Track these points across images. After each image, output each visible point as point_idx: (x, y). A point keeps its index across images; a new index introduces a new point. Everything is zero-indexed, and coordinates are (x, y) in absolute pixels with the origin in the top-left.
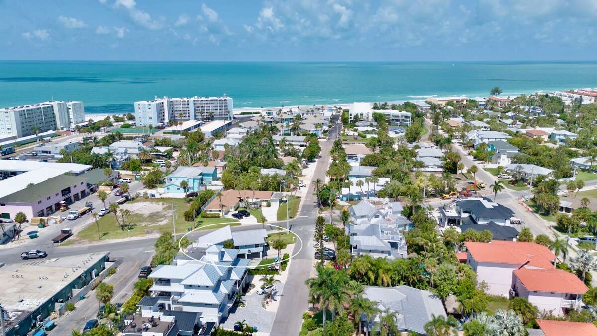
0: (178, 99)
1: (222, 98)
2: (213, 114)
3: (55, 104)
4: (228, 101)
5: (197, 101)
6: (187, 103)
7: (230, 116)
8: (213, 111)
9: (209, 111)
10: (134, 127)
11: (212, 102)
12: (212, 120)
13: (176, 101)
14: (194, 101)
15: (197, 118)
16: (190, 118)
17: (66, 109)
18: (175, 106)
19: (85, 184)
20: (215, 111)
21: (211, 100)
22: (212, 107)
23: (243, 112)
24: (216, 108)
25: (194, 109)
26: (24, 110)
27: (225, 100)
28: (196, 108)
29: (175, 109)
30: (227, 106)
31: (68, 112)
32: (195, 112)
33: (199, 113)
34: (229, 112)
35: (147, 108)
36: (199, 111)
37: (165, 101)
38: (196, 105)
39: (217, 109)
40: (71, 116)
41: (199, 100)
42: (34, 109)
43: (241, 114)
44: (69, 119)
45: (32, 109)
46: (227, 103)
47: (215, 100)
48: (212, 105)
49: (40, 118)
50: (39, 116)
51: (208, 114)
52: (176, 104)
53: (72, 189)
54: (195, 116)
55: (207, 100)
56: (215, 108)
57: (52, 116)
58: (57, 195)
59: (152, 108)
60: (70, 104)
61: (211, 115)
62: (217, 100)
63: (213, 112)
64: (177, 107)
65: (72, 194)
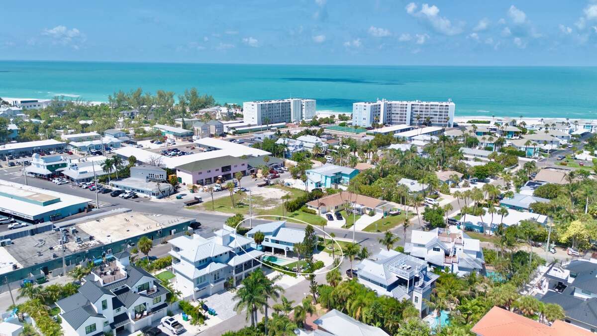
0: (398, 102)
1: (444, 104)
2: (431, 120)
3: (292, 101)
4: (449, 108)
5: (416, 105)
6: (405, 106)
7: (449, 123)
8: (431, 116)
9: (427, 116)
10: (349, 126)
11: (432, 107)
12: (429, 126)
13: (395, 104)
14: (412, 105)
15: (413, 122)
16: (406, 122)
17: (300, 106)
18: (393, 109)
19: (246, 166)
20: (433, 116)
21: (431, 105)
22: (431, 112)
23: (471, 120)
24: (436, 113)
25: (412, 113)
26: (266, 104)
27: (447, 106)
28: (414, 113)
29: (393, 112)
30: (447, 112)
31: (302, 109)
32: (411, 116)
33: (416, 117)
34: (448, 119)
35: (363, 110)
36: (416, 116)
37: (382, 103)
38: (414, 110)
39: (437, 115)
40: (304, 112)
41: (418, 105)
42: (275, 104)
43: (467, 123)
44: (302, 114)
45: (273, 104)
46: (448, 109)
47: (436, 105)
48: (432, 110)
49: (278, 112)
50: (278, 110)
51: (426, 120)
52: (395, 107)
53: (232, 168)
54: (411, 120)
55: (427, 105)
56: (434, 113)
57: (289, 111)
58: (218, 170)
59: (367, 109)
60: (304, 101)
61: (428, 120)
62: (438, 105)
63: (432, 118)
64: (395, 110)
65: (231, 172)
